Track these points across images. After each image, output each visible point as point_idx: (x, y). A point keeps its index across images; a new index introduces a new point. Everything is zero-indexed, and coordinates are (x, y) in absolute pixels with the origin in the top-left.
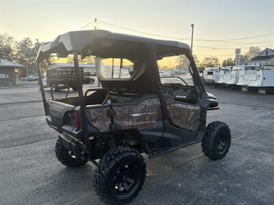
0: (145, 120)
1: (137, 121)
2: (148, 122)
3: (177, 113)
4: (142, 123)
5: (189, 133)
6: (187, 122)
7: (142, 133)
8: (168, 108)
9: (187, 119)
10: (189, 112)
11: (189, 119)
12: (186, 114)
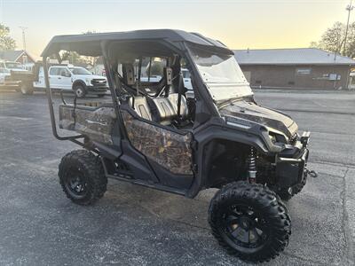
0: (97, 129)
1: (90, 128)
2: (100, 133)
4: (93, 132)
8: (125, 123)
9: (158, 149)
10: (162, 139)
11: (162, 150)
12: (156, 140)
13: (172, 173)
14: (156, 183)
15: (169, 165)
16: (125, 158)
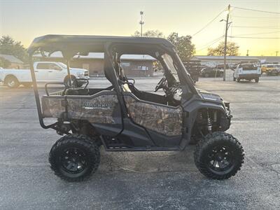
0: (97, 114)
1: (89, 113)
2: (101, 116)
3: (140, 113)
4: (94, 116)
5: (162, 136)
6: (157, 125)
7: (93, 125)
8: (128, 105)
9: (157, 121)
10: (161, 114)
11: (160, 121)
12: (155, 115)
13: (168, 136)
14: (152, 146)
15: (166, 131)
16: (125, 132)
